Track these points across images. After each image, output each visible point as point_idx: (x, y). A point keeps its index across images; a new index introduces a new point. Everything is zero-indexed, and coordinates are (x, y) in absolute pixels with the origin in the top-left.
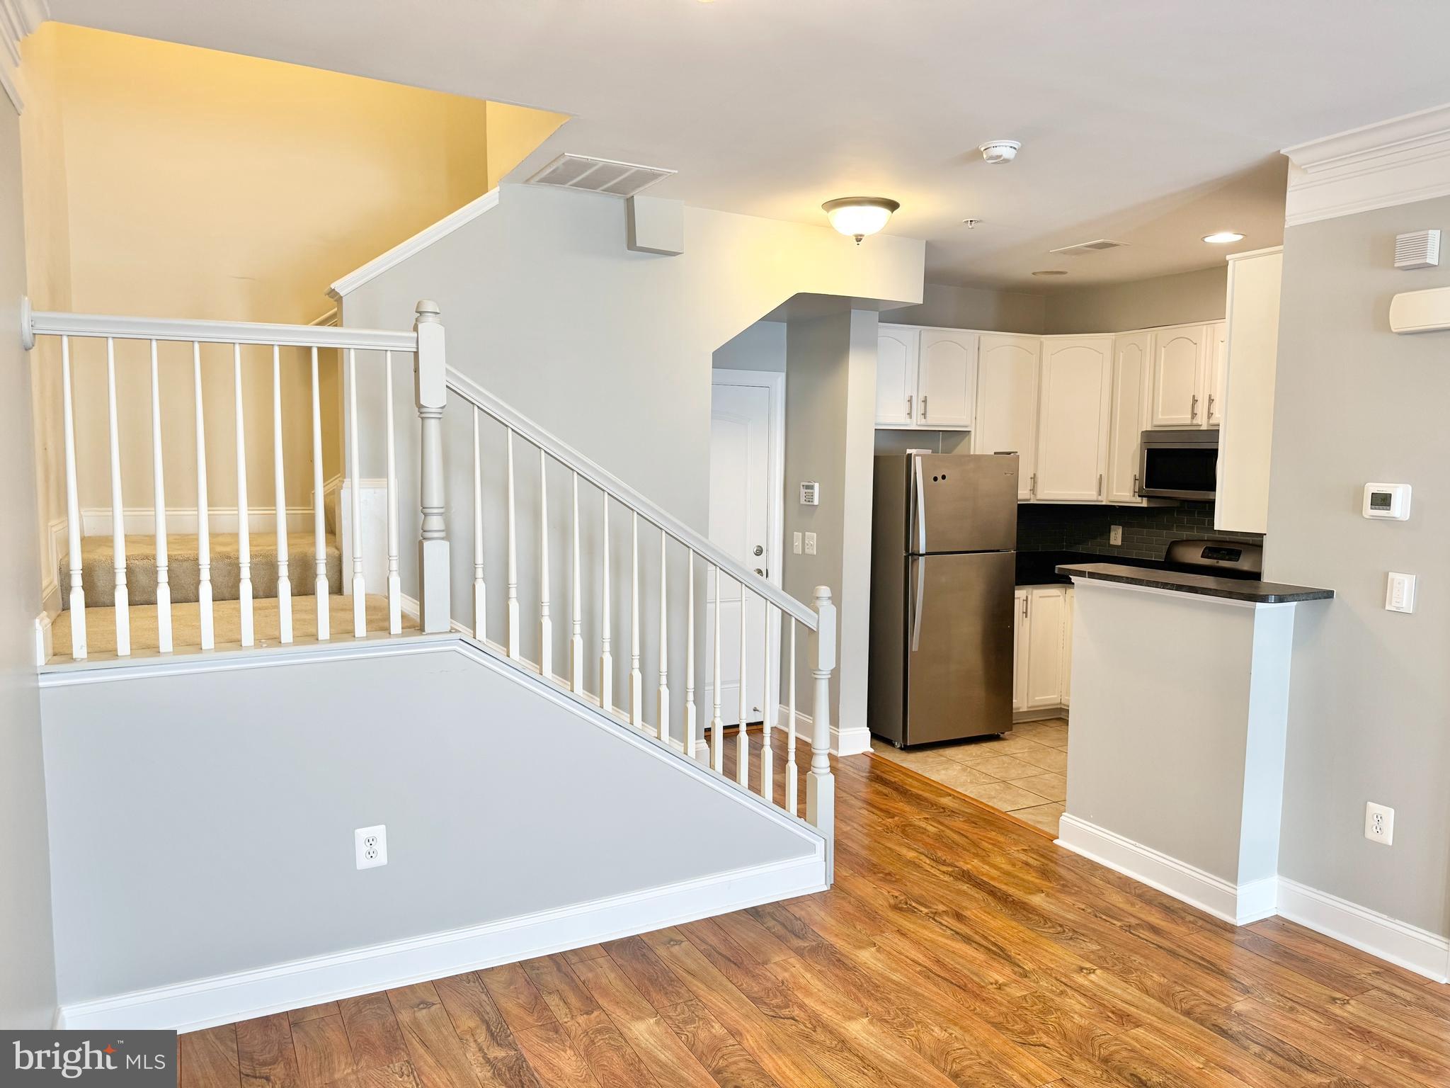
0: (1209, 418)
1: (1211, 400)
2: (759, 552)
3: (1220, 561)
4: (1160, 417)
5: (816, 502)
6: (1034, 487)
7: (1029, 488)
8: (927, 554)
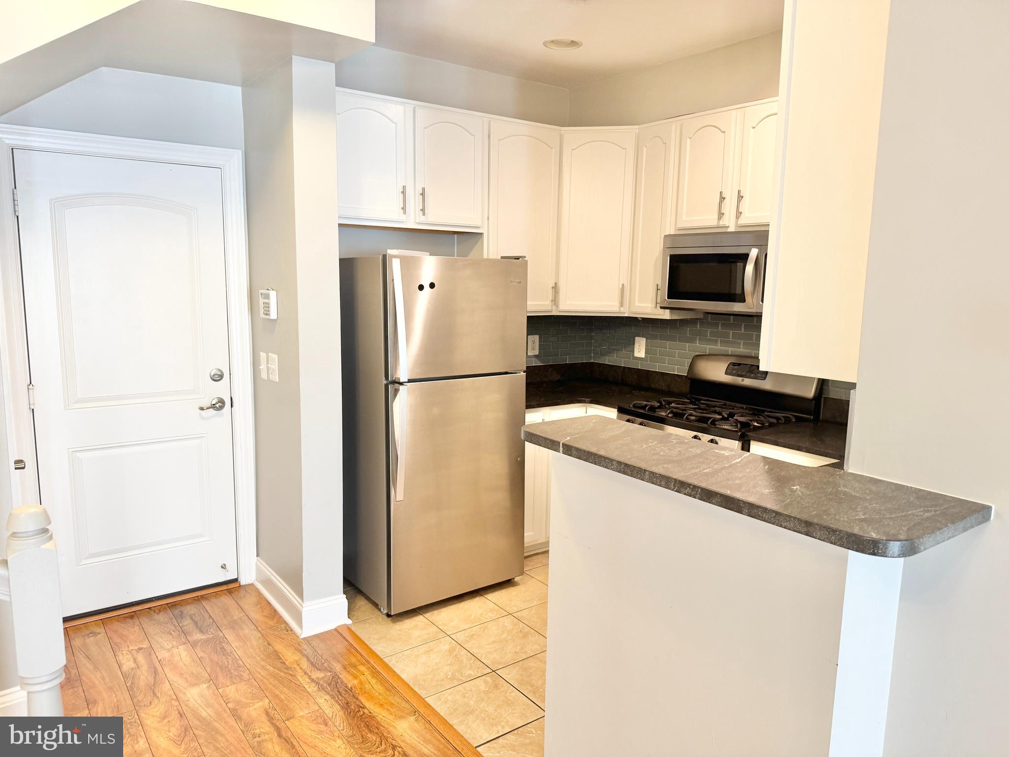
0: (737, 217)
1: (740, 197)
2: (218, 377)
3: (746, 379)
4: (684, 218)
5: (273, 315)
6: (555, 297)
7: (551, 299)
8: (410, 381)
